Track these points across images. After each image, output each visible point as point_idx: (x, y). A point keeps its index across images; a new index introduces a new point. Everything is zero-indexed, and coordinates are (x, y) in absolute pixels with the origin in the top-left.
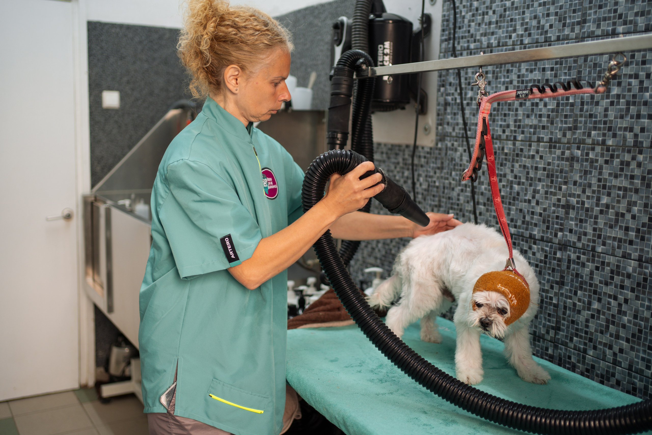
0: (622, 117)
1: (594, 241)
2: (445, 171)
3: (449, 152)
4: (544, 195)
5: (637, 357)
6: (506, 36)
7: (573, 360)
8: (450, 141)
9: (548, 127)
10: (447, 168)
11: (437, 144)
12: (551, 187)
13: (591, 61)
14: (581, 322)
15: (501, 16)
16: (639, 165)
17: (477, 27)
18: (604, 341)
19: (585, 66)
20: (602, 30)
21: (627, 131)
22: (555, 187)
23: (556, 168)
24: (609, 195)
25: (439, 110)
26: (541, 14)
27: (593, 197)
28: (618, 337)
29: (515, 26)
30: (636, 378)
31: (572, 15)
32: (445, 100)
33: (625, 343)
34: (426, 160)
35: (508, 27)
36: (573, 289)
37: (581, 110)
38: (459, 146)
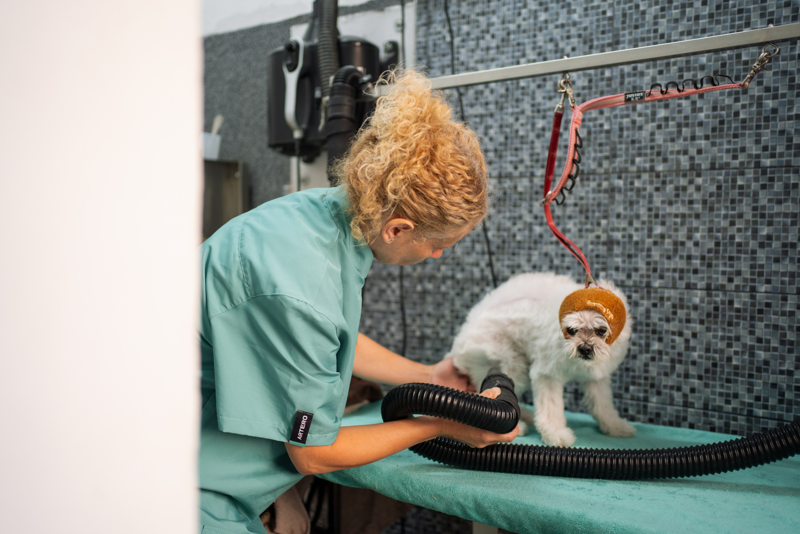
0: (673, 140)
1: (648, 276)
12: (586, 224)
14: (638, 368)
16: (698, 188)
18: (670, 384)
21: (680, 154)
22: (592, 224)
23: (591, 202)
24: (663, 223)
26: (559, 37)
27: (642, 228)
28: (687, 376)
29: (524, 50)
30: (713, 416)
31: (601, 36)
33: (696, 381)
35: (513, 52)
37: (621, 136)
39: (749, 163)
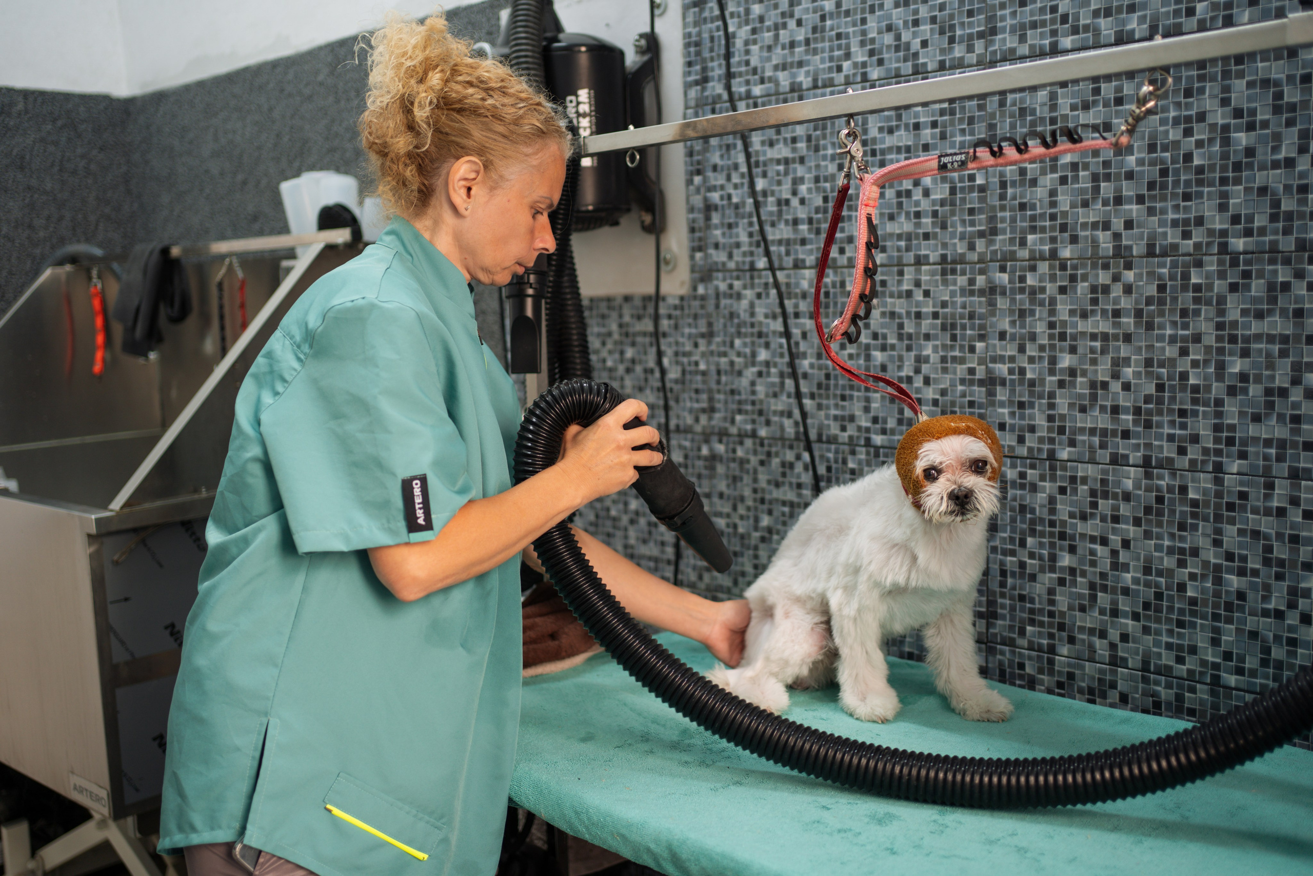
0: (1085, 204)
1: (1052, 441)
2: (718, 339)
3: (724, 302)
4: (939, 366)
5: (1157, 644)
6: (830, 69)
7: (1028, 670)
8: (724, 280)
9: (936, 234)
10: (722, 334)
11: (695, 289)
12: (952, 348)
13: (1014, 104)
14: (1039, 596)
15: (814, 30)
16: (1128, 289)
17: (765, 54)
18: (1088, 625)
19: (1003, 115)
20: (1030, 46)
21: (1098, 229)
22: (962, 348)
23: (959, 310)
24: (1073, 350)
25: (694, 221)
26: (901, 22)
27: (1040, 358)
28: (1115, 613)
29: (848, 46)
30: (1157, 683)
31: (966, 20)
32: (706, 199)
33: (1130, 622)
34: (672, 322)
35: (832, 50)
36: (1017, 536)
37: (1003, 197)
38: (745, 287)
39: (1209, 244)
